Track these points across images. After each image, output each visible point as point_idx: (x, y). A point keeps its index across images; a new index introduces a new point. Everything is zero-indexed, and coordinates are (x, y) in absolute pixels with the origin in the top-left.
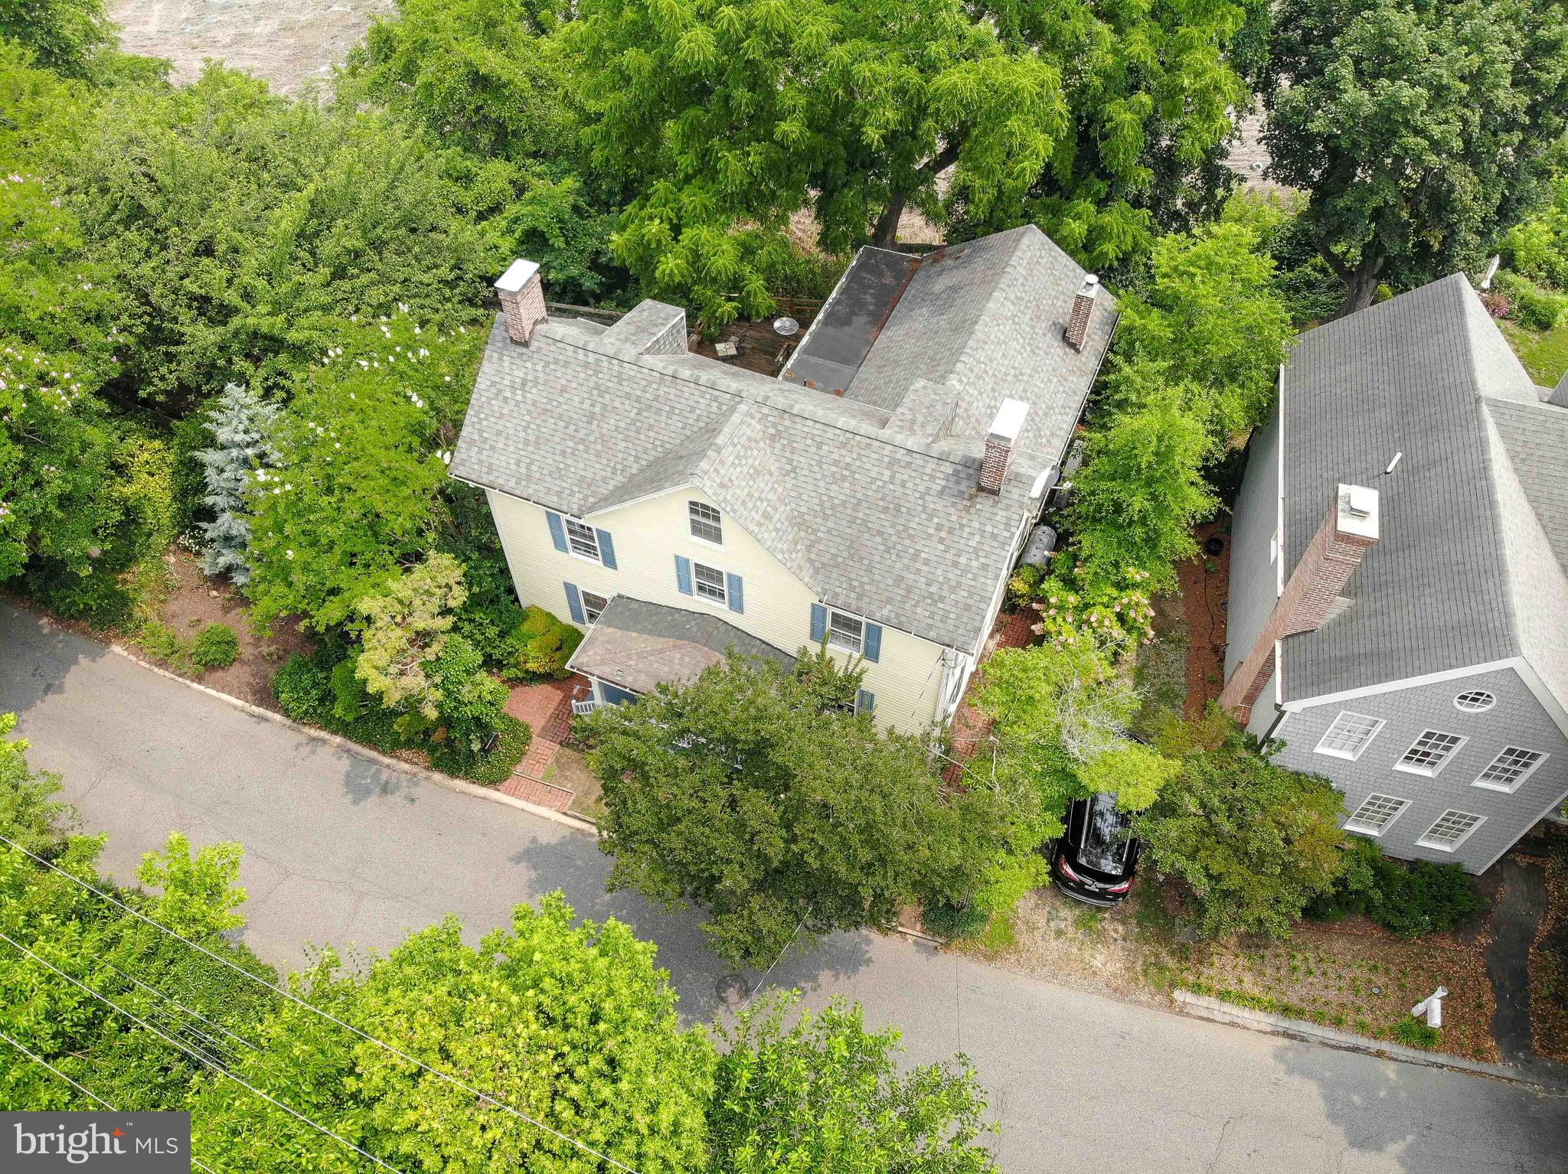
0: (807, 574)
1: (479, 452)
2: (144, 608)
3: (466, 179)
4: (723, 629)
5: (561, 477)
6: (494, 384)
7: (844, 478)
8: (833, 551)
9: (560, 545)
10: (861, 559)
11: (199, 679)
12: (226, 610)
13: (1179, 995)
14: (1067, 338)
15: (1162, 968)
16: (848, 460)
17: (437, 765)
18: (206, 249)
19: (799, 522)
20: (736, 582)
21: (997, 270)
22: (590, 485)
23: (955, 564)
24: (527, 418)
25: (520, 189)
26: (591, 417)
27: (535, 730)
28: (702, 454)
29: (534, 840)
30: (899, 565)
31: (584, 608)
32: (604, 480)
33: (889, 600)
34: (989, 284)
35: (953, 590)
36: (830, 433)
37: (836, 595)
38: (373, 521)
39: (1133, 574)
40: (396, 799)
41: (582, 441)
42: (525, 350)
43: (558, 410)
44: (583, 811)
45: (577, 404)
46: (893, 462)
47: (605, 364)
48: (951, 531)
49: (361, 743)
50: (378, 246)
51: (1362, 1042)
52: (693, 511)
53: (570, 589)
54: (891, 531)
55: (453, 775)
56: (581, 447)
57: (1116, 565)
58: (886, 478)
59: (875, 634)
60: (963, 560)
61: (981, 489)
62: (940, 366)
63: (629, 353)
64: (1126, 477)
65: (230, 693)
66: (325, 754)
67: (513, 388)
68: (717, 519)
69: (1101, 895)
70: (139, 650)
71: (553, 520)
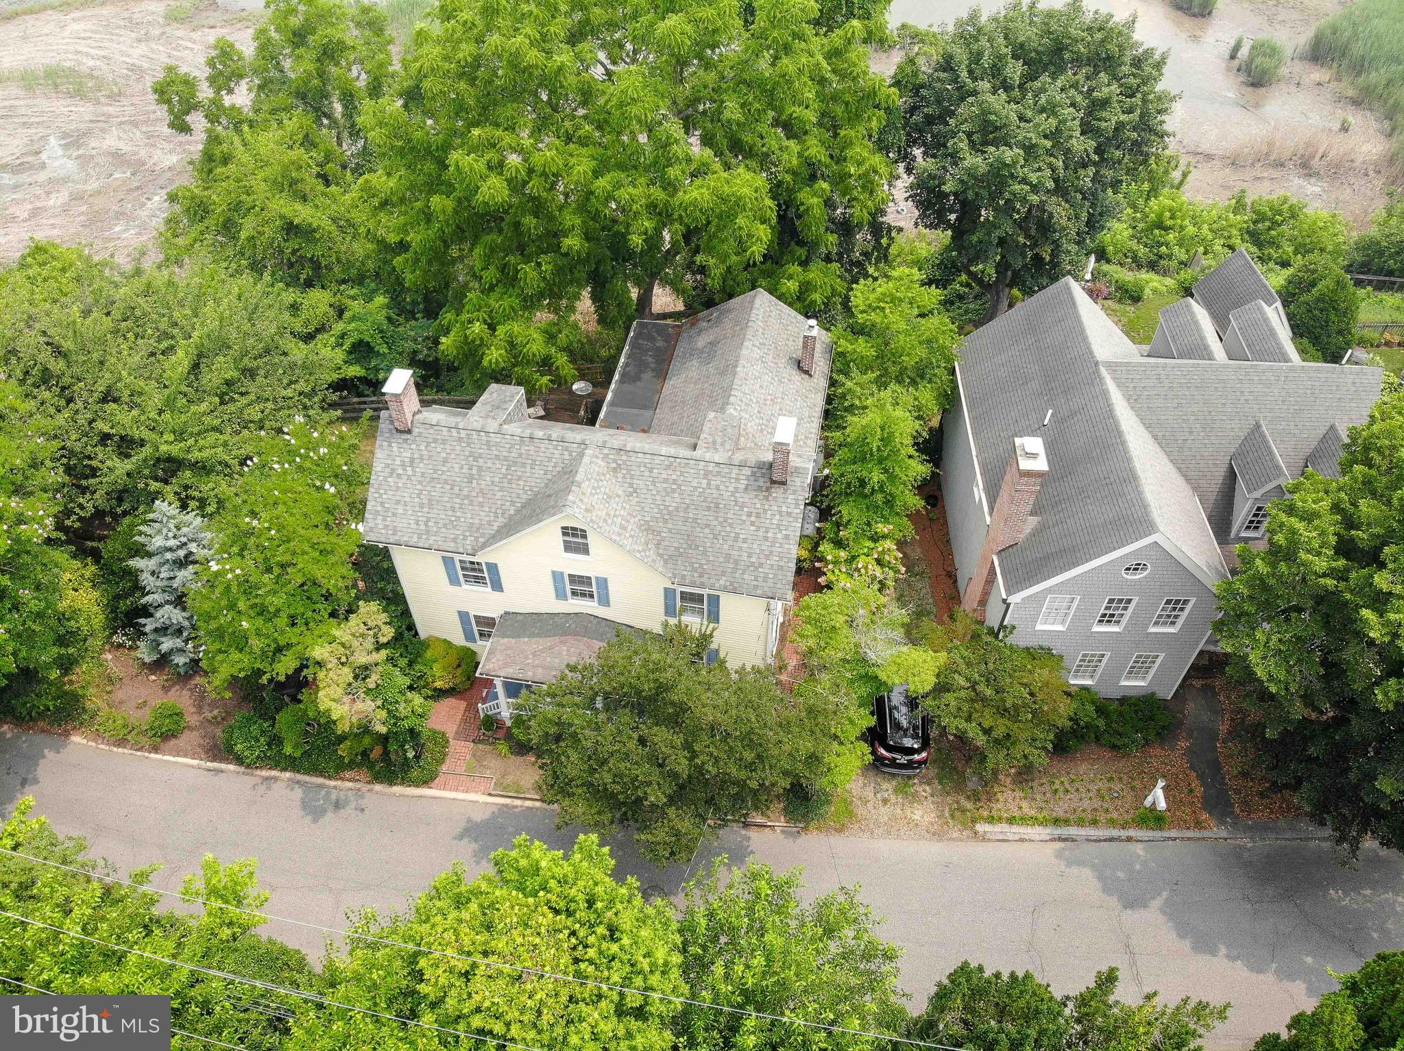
0: (660, 564)
1: (384, 520)
2: (92, 702)
4: (595, 622)
5: (454, 527)
6: (387, 465)
7: (674, 491)
8: (676, 545)
9: (454, 581)
10: (697, 547)
11: (155, 749)
12: (166, 689)
13: (981, 827)
14: (801, 367)
15: (963, 811)
16: (674, 477)
17: (378, 778)
18: (108, 397)
19: (647, 528)
20: (603, 581)
21: (743, 325)
22: (478, 529)
23: (766, 539)
24: (419, 487)
25: (340, 312)
26: (470, 479)
27: (450, 735)
28: (568, 490)
29: (469, 820)
30: (726, 547)
31: (475, 629)
32: (489, 523)
33: (724, 573)
34: (739, 337)
35: (767, 557)
36: (658, 460)
37: (684, 577)
38: (308, 587)
39: (882, 528)
40: (348, 811)
41: (467, 497)
42: (409, 436)
43: (444, 477)
44: (504, 789)
45: (457, 470)
46: (707, 474)
47: (475, 437)
48: (758, 514)
49: (307, 773)
51: (1115, 833)
52: (564, 534)
53: (463, 616)
54: (716, 523)
55: (391, 783)
56: (466, 502)
57: (869, 524)
58: (704, 486)
59: (715, 601)
60: (770, 535)
61: (773, 482)
62: (720, 400)
63: (492, 426)
64: (863, 460)
65: (185, 756)
66: (278, 788)
67: (403, 465)
68: (585, 537)
69: (910, 765)
70: (98, 736)
71: (448, 563)
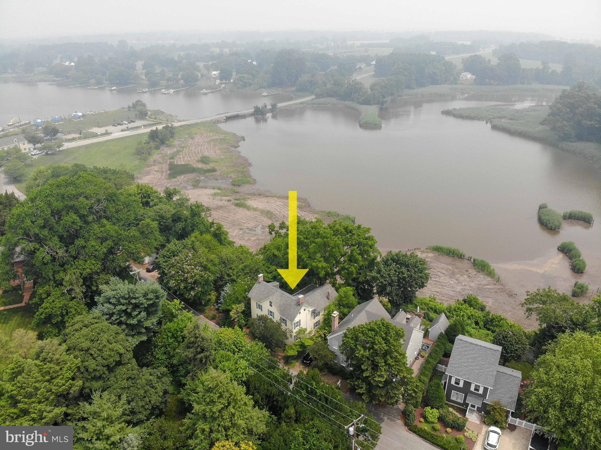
0: (280, 312)
1: (251, 294)
2: (207, 311)
3: (269, 268)
5: (258, 297)
6: (255, 287)
7: (286, 301)
8: (283, 309)
9: (257, 308)
10: (285, 310)
11: (210, 320)
14: (328, 298)
18: (231, 268)
20: (273, 313)
22: (261, 299)
23: (294, 312)
24: (257, 291)
26: (263, 292)
30: (289, 312)
32: (263, 298)
33: (286, 315)
35: (293, 315)
36: (286, 296)
37: (283, 316)
38: (237, 298)
41: (262, 294)
42: (259, 284)
43: (261, 290)
45: (263, 290)
48: (294, 309)
50: (251, 272)
52: (270, 303)
53: (257, 315)
54: (289, 308)
58: (290, 302)
59: (286, 321)
61: (298, 305)
63: (270, 285)
65: (214, 323)
67: (257, 288)
68: (272, 304)
70: (204, 316)
71: (256, 303)
